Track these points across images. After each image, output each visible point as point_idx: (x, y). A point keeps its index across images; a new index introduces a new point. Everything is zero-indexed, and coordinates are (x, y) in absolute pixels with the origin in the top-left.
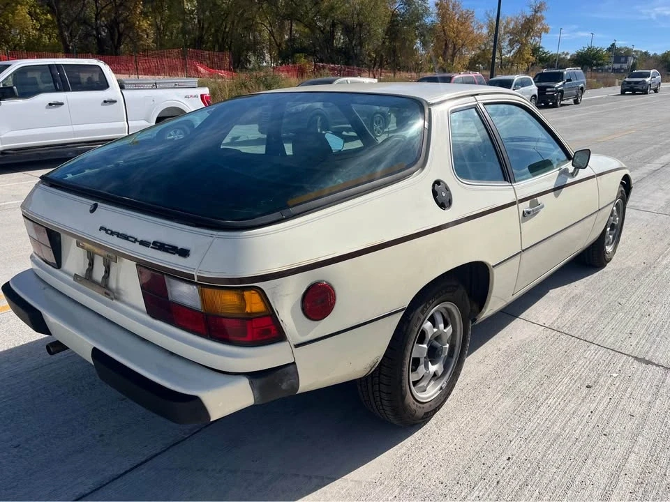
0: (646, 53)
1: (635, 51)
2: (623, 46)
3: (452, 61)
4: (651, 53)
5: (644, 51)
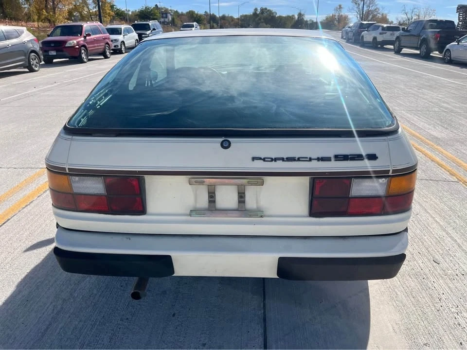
0: (177, 11)
1: (170, 10)
2: (163, 7)
3: (55, 13)
4: (180, 12)
5: (175, 10)
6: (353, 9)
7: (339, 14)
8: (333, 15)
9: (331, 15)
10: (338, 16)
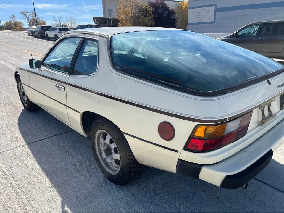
6: (23, 18)
7: (14, 20)
8: (10, 21)
9: (9, 21)
10: (14, 22)
